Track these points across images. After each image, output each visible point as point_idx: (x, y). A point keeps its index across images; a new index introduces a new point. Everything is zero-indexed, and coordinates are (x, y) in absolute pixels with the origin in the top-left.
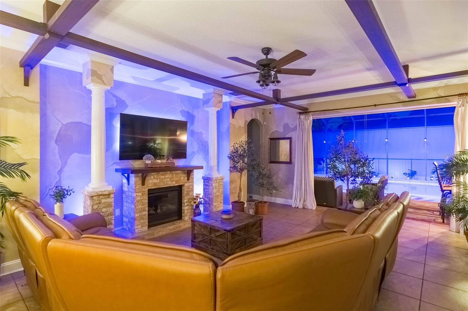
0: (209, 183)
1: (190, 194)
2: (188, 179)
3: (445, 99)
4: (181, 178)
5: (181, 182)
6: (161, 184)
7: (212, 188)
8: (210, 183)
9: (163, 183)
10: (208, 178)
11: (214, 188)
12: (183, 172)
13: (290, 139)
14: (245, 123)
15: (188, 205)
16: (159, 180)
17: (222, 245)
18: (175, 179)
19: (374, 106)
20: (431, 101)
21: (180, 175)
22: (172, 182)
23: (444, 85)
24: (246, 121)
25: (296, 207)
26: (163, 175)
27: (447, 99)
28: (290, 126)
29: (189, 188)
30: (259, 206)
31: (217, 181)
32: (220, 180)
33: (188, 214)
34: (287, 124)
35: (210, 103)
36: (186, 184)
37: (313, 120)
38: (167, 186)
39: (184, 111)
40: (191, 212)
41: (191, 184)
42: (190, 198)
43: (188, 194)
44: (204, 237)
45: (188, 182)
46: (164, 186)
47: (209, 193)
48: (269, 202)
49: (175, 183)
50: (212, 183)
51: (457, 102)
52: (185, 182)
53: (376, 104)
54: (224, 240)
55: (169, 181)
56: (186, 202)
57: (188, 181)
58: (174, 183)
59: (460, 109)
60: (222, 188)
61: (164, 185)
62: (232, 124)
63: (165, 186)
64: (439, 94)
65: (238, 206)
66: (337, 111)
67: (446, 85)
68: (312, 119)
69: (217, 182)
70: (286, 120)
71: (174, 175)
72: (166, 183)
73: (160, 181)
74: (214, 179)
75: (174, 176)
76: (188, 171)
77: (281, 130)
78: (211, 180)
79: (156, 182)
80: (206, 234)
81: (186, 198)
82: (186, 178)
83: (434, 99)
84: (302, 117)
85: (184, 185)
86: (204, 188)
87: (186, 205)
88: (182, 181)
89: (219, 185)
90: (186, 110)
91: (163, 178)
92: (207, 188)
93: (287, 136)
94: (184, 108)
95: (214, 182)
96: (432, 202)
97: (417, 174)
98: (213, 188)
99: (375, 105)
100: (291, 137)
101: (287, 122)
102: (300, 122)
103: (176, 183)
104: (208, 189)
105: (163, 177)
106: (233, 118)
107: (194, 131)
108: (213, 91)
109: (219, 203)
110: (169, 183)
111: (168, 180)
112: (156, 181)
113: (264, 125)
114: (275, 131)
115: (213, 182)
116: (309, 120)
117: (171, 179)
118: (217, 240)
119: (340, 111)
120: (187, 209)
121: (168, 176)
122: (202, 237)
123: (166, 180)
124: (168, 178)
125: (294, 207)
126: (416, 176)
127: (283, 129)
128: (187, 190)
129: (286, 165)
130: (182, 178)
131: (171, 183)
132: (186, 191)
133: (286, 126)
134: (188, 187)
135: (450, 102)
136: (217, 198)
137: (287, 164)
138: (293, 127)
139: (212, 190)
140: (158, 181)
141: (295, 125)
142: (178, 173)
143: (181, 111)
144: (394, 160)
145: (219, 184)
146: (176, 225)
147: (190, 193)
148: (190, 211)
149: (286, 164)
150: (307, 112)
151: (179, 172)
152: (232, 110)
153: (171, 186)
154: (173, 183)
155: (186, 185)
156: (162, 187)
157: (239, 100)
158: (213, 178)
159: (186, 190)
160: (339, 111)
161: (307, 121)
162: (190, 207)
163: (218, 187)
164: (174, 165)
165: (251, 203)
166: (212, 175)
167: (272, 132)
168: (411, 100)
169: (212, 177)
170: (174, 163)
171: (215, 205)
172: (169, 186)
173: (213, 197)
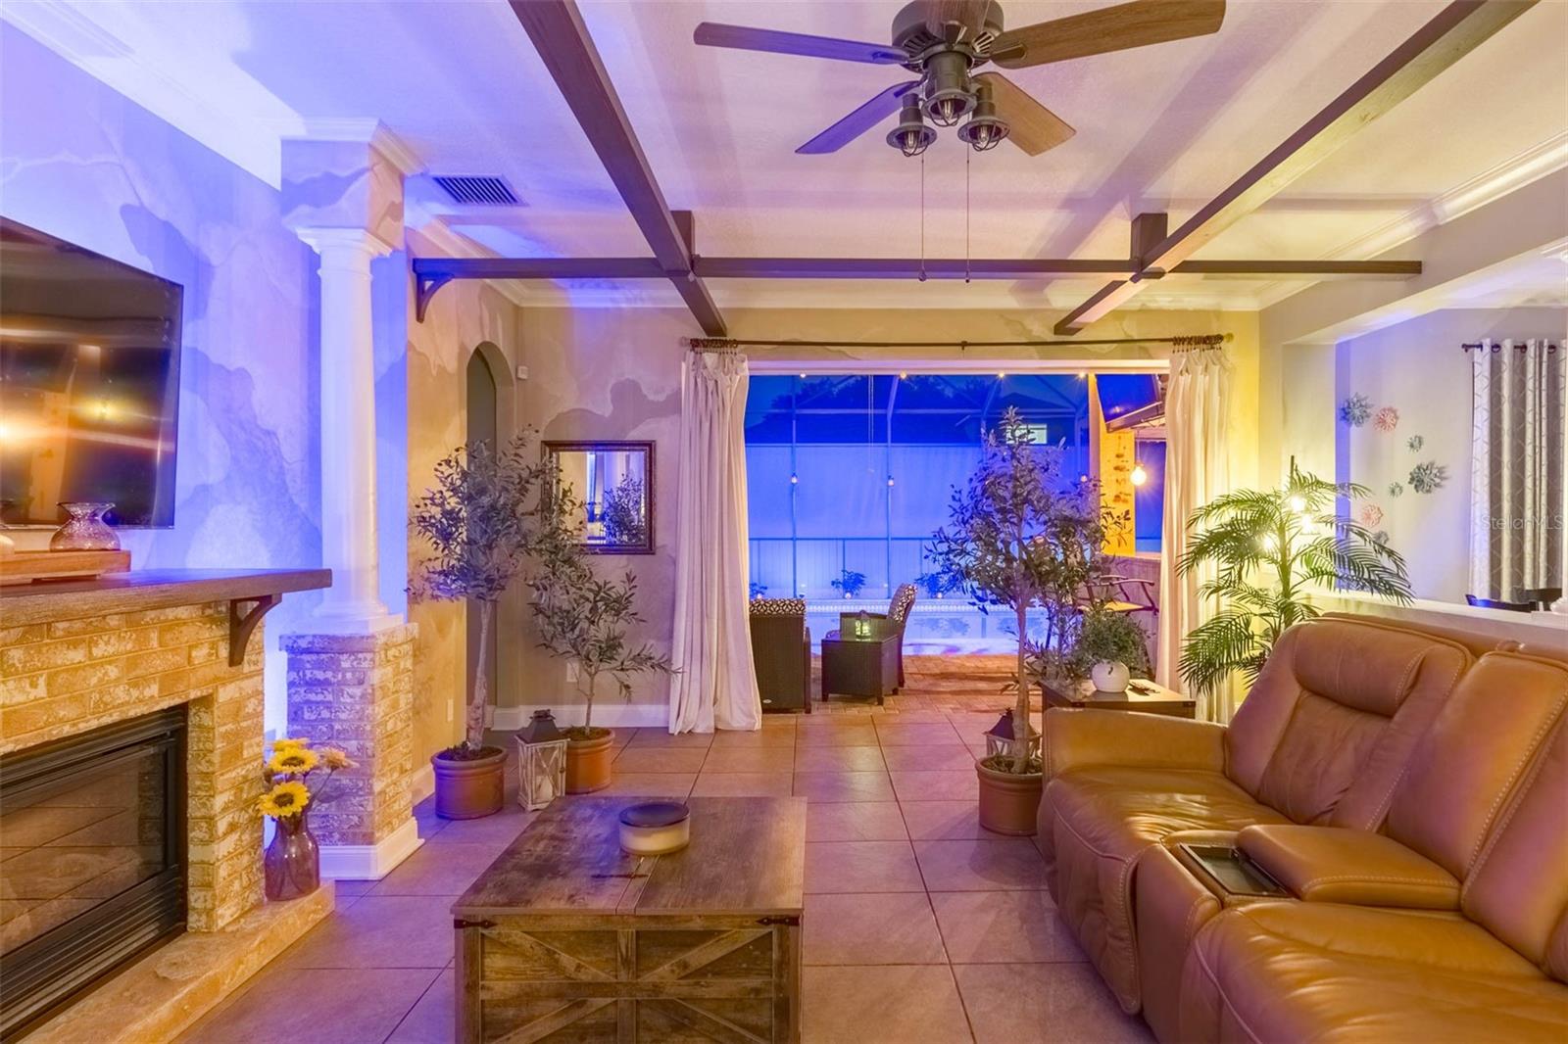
0: (337, 669)
1: (246, 754)
2: (235, 659)
3: (1141, 348)
4: (194, 654)
5: (193, 680)
6: (62, 713)
7: (363, 696)
8: (345, 671)
9: (78, 699)
10: (333, 639)
11: (378, 693)
12: (209, 612)
13: (648, 447)
14: (460, 355)
15: (232, 827)
16: (42, 682)
17: (732, 1015)
18: (159, 664)
19: (961, 348)
20: (1107, 350)
21: (189, 633)
22: (136, 685)
23: (1137, 308)
24: (463, 348)
25: (686, 732)
26: (75, 645)
27: (1146, 350)
28: (645, 392)
29: (242, 714)
30: (580, 751)
31: (391, 653)
32: (400, 645)
33: (237, 886)
34: (635, 386)
35: (343, 203)
36: (221, 690)
37: (751, 377)
38: (107, 720)
39: (150, 215)
40: (250, 866)
41: (248, 685)
42: (245, 779)
43: (234, 755)
44: (580, 1004)
45: (233, 679)
46: (83, 727)
47: (337, 726)
48: (617, 729)
49: (160, 691)
50: (365, 665)
51: (1171, 361)
52: (216, 679)
53: (969, 341)
54: (755, 982)
55: (117, 679)
56: (225, 809)
57: (233, 669)
58: (153, 690)
59: (1182, 379)
60: (408, 687)
61: (82, 717)
62: (415, 349)
63: (94, 724)
64: (1125, 333)
65: (485, 769)
66: (839, 351)
67: (1144, 308)
68: (747, 373)
69: (388, 661)
70: (629, 368)
71: (154, 635)
72: (96, 696)
73: (50, 693)
74: (381, 640)
75: (155, 643)
76: (234, 603)
77: (606, 409)
78: (353, 653)
79: (20, 698)
80: (603, 977)
81: (226, 779)
82: (224, 651)
83: (1115, 345)
84: (710, 358)
85: (206, 702)
86: (290, 704)
87: (222, 826)
88: (200, 674)
89: (397, 673)
90: (162, 213)
91: (74, 669)
92: (322, 702)
93: (633, 435)
94: (147, 198)
95: (377, 663)
96: (985, 657)
97: (866, 581)
98: (373, 694)
99: (964, 344)
100: (654, 441)
101: (631, 377)
102: (699, 380)
103: (164, 692)
104: (328, 706)
105: (77, 656)
106: (420, 318)
107: (206, 358)
108: (368, 139)
109: (396, 775)
110: (121, 693)
111: (113, 672)
112: (22, 690)
113: (518, 379)
114: (574, 410)
115: (373, 660)
116: (736, 373)
117: (132, 662)
118: (699, 992)
119: (849, 353)
120: (230, 856)
121: (111, 650)
122: (556, 1005)
123: (94, 680)
124: (110, 660)
125: (676, 733)
126: (863, 591)
127: (611, 407)
128: (230, 727)
129: (628, 559)
130: (200, 654)
131: (135, 693)
132: (225, 736)
133: (627, 393)
134: (237, 709)
135: (1150, 357)
136: (390, 746)
137: (631, 556)
138: (661, 398)
139: (363, 710)
140: (41, 691)
141: (668, 391)
142: (179, 623)
143: (126, 211)
144: (813, 542)
145: (398, 667)
146: (185, 983)
147: (246, 744)
148: (245, 860)
149: (625, 556)
150: (725, 343)
151: (182, 612)
152: (414, 275)
153: (132, 713)
154: (148, 693)
155: (225, 694)
156: (67, 730)
157: (447, 232)
158: (373, 637)
159: (223, 729)
160: (844, 353)
161: (728, 377)
162: (246, 837)
163: (391, 685)
164: (128, 568)
165: (548, 745)
166: (366, 624)
167: (559, 415)
168: (1061, 340)
169: (364, 633)
170: (128, 555)
171: (380, 793)
172: (116, 717)
173: (369, 744)
